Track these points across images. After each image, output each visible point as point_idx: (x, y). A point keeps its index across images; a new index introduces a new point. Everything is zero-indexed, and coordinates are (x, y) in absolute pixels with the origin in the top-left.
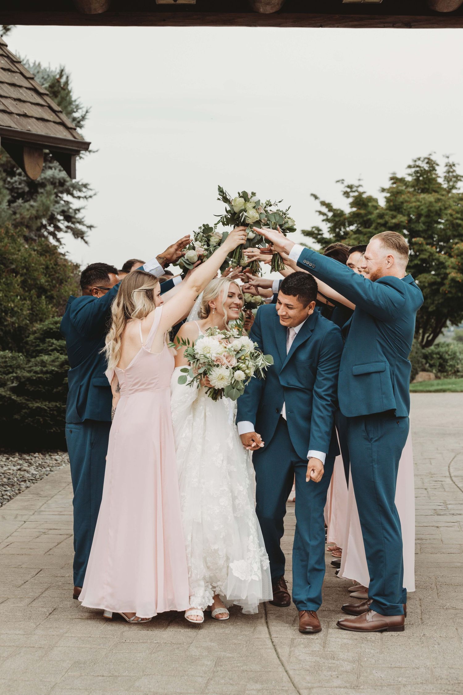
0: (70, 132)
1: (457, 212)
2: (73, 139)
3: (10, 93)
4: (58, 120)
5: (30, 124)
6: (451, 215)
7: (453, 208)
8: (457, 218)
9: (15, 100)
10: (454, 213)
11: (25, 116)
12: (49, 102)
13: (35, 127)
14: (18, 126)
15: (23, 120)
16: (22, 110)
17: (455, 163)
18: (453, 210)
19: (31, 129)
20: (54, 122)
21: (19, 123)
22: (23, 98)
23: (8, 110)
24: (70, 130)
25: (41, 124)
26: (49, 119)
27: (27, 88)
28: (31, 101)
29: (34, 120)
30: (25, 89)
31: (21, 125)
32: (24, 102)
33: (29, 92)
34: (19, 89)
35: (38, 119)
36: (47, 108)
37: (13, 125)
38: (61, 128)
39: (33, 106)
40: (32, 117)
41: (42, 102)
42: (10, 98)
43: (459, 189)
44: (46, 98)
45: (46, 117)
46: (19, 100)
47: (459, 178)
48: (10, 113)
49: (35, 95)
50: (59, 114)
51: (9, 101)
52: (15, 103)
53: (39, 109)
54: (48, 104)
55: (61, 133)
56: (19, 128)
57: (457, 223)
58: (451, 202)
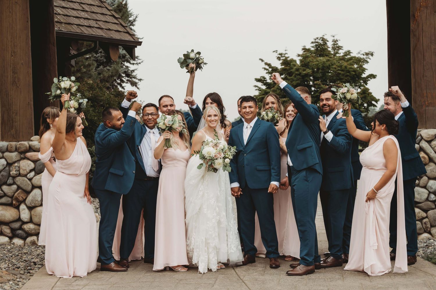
0: (132, 37)
1: (339, 67)
2: (134, 40)
3: (101, 19)
4: (126, 31)
5: (112, 34)
6: (335, 68)
7: (336, 64)
8: (339, 70)
9: (104, 22)
10: (337, 67)
11: (109, 30)
12: (121, 22)
13: (114, 35)
14: (105, 34)
15: (108, 32)
16: (108, 27)
17: (338, 40)
18: (336, 65)
19: (113, 36)
20: (124, 32)
21: (107, 33)
22: (108, 20)
23: (101, 27)
24: (132, 36)
25: (117, 33)
26: (121, 30)
27: (109, 15)
28: (112, 22)
29: (114, 31)
30: (108, 16)
31: (108, 35)
32: (109, 22)
33: (111, 17)
34: (105, 16)
35: (116, 31)
36: (120, 25)
37: (104, 35)
38: (127, 35)
39: (113, 24)
40: (113, 30)
41: (117, 22)
42: (101, 21)
43: (340, 54)
44: (119, 20)
45: (120, 30)
46: (106, 22)
47: (340, 48)
48: (102, 29)
49: (114, 19)
50: (126, 28)
51: (101, 22)
52: (104, 23)
53: (116, 26)
54: (120, 23)
55: (128, 38)
56: (107, 36)
57: (338, 73)
58: (335, 61)
